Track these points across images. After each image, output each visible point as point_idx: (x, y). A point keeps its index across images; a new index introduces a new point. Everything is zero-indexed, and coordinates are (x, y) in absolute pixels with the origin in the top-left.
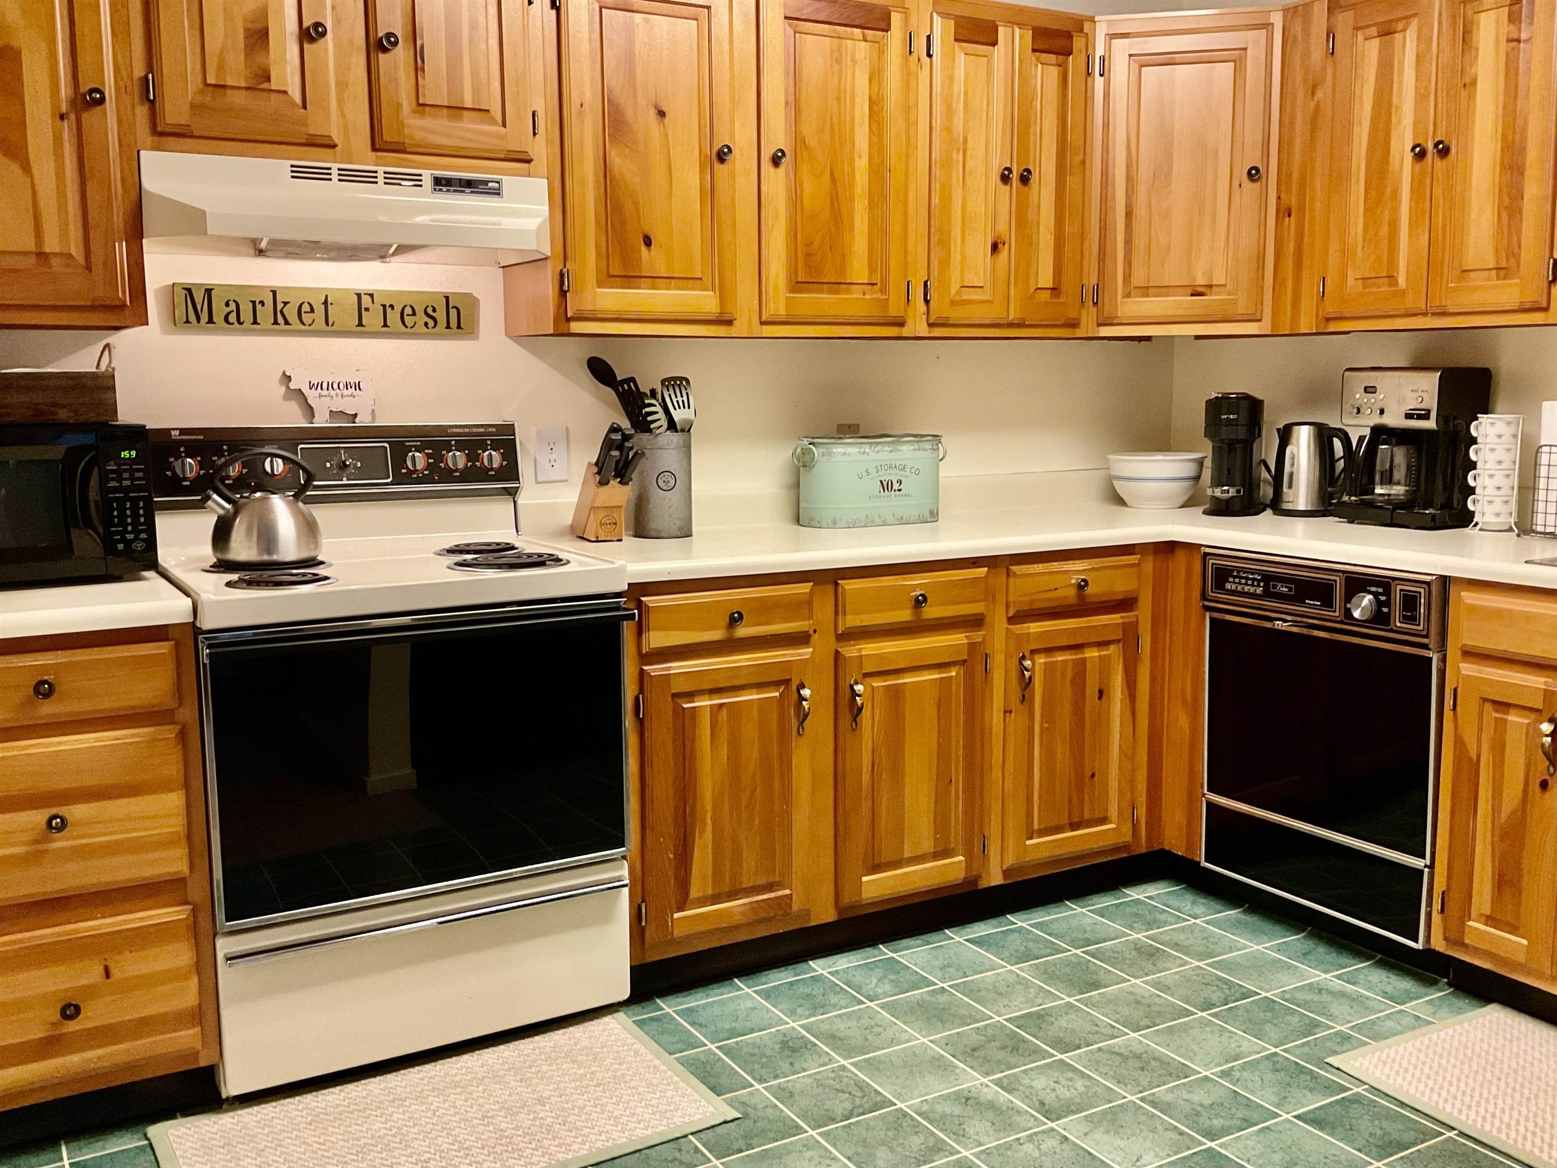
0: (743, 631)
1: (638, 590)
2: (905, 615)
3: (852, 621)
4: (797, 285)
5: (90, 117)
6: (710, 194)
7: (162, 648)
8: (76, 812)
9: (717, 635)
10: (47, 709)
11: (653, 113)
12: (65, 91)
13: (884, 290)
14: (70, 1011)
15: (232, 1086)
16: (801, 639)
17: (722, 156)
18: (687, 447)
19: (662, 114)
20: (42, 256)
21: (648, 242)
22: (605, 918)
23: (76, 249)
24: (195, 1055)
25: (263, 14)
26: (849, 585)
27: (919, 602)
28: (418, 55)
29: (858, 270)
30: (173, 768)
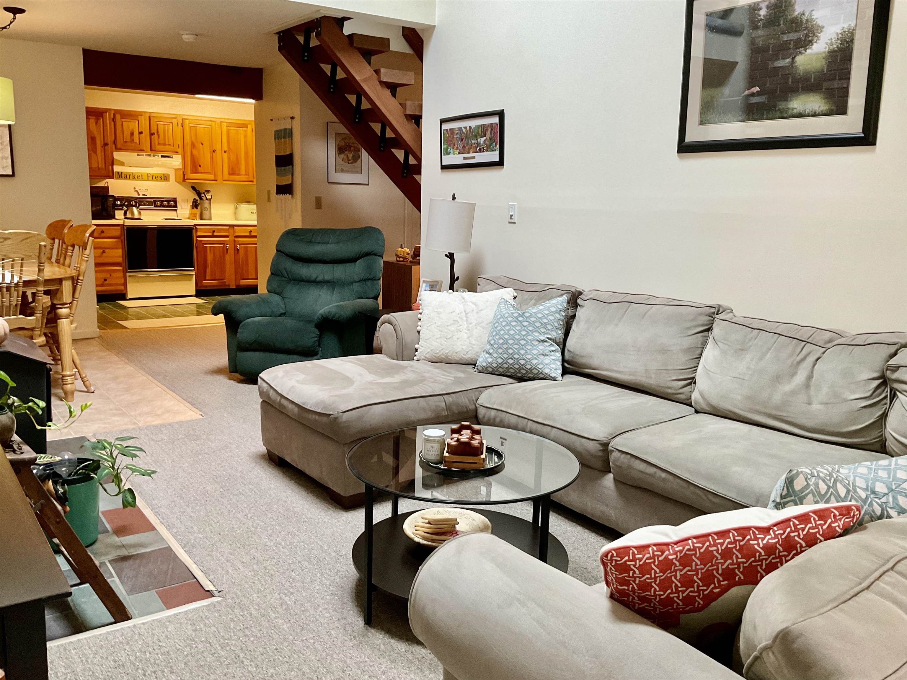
0: (215, 234)
1: (195, 225)
2: (248, 234)
3: (237, 234)
4: (230, 174)
5: (106, 147)
6: (212, 158)
7: (119, 228)
8: (107, 250)
9: (210, 234)
10: (103, 235)
11: (201, 144)
12: (102, 143)
13: (248, 175)
14: (105, 280)
15: (129, 296)
16: (227, 236)
17: (214, 151)
18: (210, 204)
19: (202, 144)
20: (99, 168)
21: (200, 166)
22: (190, 280)
23: (104, 167)
24: (123, 291)
25: (133, 130)
26: (236, 228)
27: (250, 232)
28: (159, 136)
29: (243, 171)
30: (120, 246)
